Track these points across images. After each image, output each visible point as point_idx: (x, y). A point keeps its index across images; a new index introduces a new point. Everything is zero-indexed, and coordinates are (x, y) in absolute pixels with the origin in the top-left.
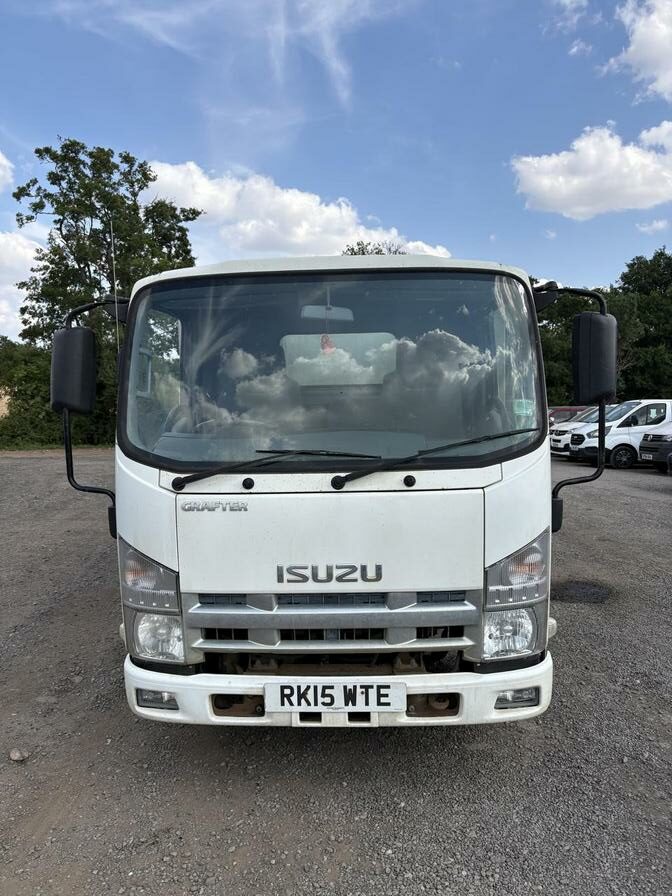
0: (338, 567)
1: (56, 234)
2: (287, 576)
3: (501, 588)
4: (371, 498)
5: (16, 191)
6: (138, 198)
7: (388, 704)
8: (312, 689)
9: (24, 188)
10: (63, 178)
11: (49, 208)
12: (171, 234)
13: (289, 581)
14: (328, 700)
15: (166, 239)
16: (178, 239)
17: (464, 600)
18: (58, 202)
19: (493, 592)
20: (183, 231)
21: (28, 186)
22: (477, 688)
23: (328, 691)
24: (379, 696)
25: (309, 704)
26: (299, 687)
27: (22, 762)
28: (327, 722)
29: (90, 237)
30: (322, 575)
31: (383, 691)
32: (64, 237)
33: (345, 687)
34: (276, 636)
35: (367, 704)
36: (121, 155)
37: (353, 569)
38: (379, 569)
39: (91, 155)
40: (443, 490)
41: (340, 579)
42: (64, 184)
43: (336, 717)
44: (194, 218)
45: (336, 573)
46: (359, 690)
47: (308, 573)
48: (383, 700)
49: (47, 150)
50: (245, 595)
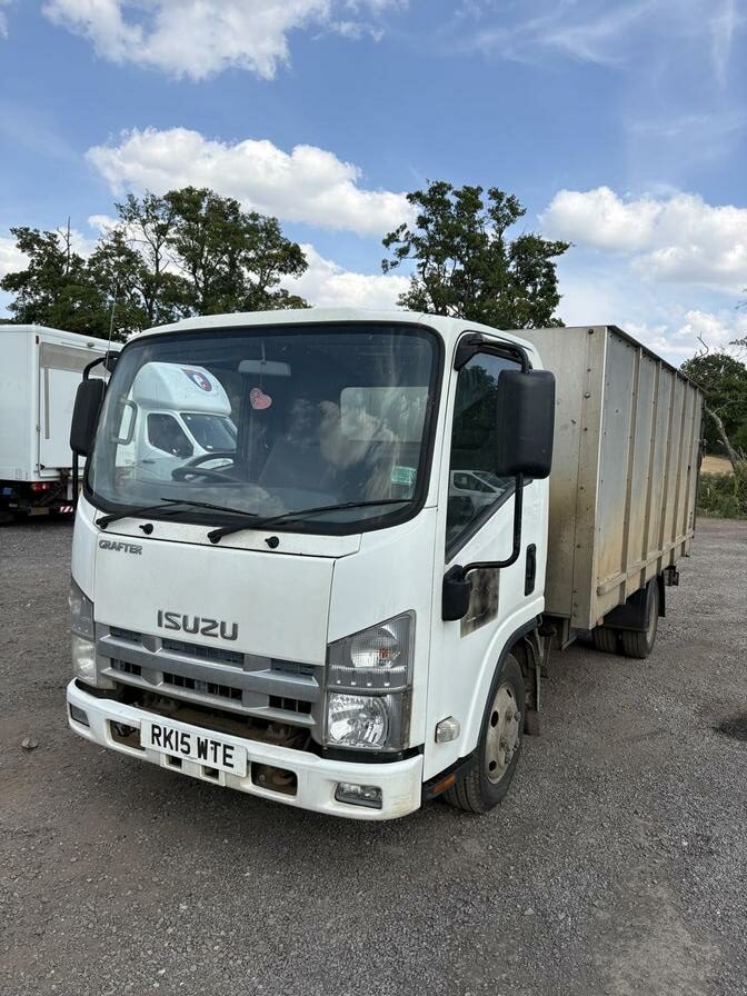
0: (204, 620)
1: (419, 278)
2: (165, 622)
3: (343, 668)
4: (236, 555)
5: (386, 237)
6: (503, 234)
7: (232, 766)
8: (174, 733)
9: (393, 235)
10: (430, 221)
11: (413, 251)
12: (536, 271)
13: (166, 627)
14: (185, 748)
15: (530, 276)
16: (544, 275)
17: (311, 675)
18: (423, 246)
19: (334, 671)
20: (550, 266)
21: (398, 231)
22: (311, 771)
23: (186, 739)
24: (225, 755)
25: (172, 748)
26: (165, 729)
27: (29, 749)
28: (184, 770)
29: (452, 279)
30: (191, 625)
31: (228, 751)
32: (425, 280)
33: (199, 739)
34: (160, 677)
35: (215, 761)
36: (490, 192)
37: (215, 624)
38: (235, 627)
39: (457, 194)
40: (301, 555)
41: (204, 632)
42: (431, 227)
43: (193, 767)
44: (562, 252)
45: (202, 625)
46: (210, 745)
47: (180, 621)
48: (228, 760)
49: (418, 195)
50: (140, 634)
